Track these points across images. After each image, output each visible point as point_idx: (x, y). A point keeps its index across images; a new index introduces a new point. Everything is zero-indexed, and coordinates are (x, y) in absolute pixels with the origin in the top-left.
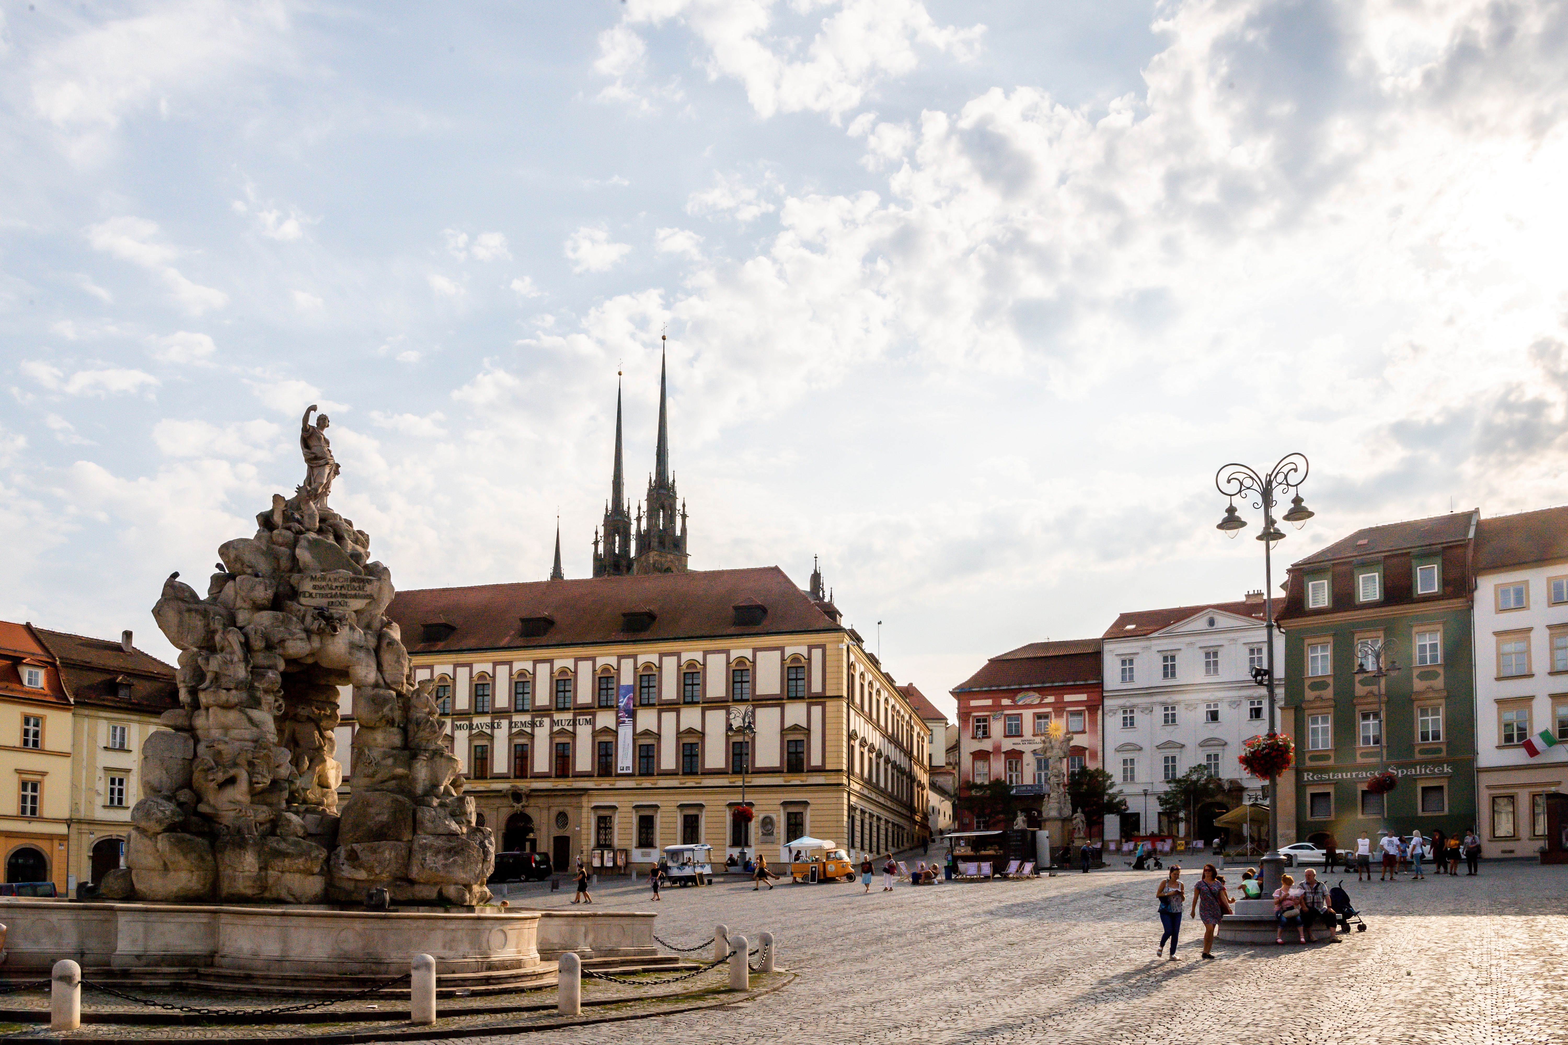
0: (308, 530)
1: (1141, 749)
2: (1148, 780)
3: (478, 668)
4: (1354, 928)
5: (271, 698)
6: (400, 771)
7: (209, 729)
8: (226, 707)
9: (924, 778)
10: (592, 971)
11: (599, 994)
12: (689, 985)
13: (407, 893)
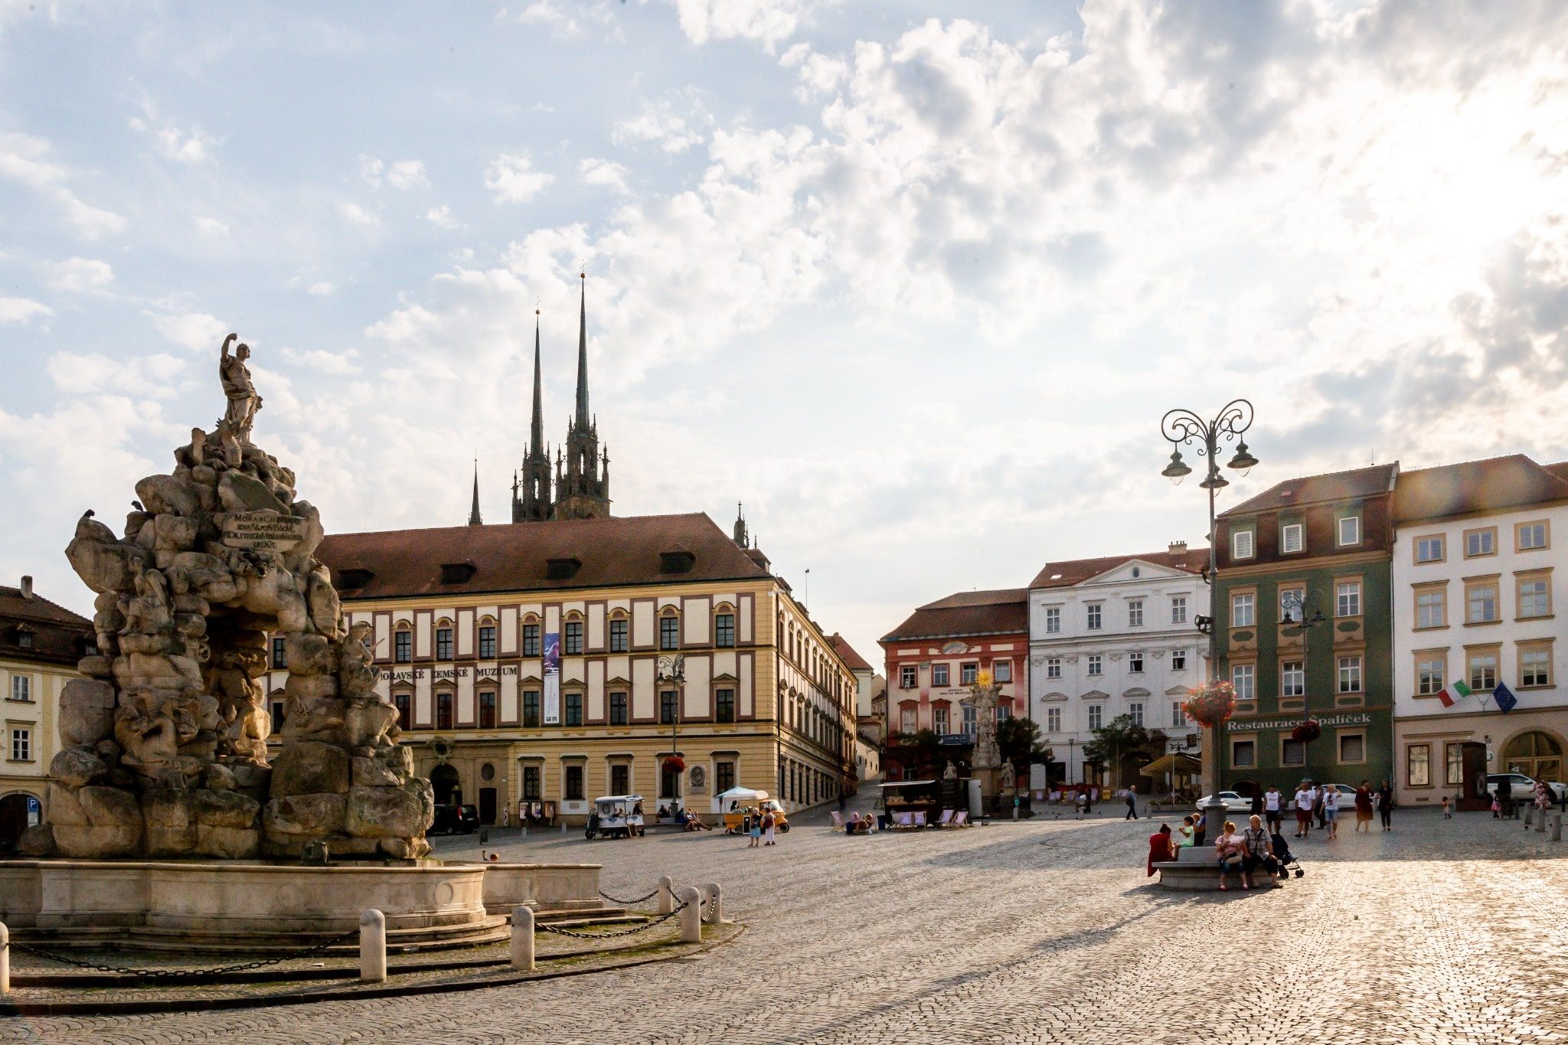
0: (231, 467)
1: (1066, 699)
2: (1072, 729)
3: (398, 616)
4: (1292, 874)
5: (195, 644)
6: (334, 720)
7: (131, 677)
8: (149, 653)
9: (852, 728)
10: (545, 924)
11: (550, 948)
12: (639, 938)
13: (345, 848)
